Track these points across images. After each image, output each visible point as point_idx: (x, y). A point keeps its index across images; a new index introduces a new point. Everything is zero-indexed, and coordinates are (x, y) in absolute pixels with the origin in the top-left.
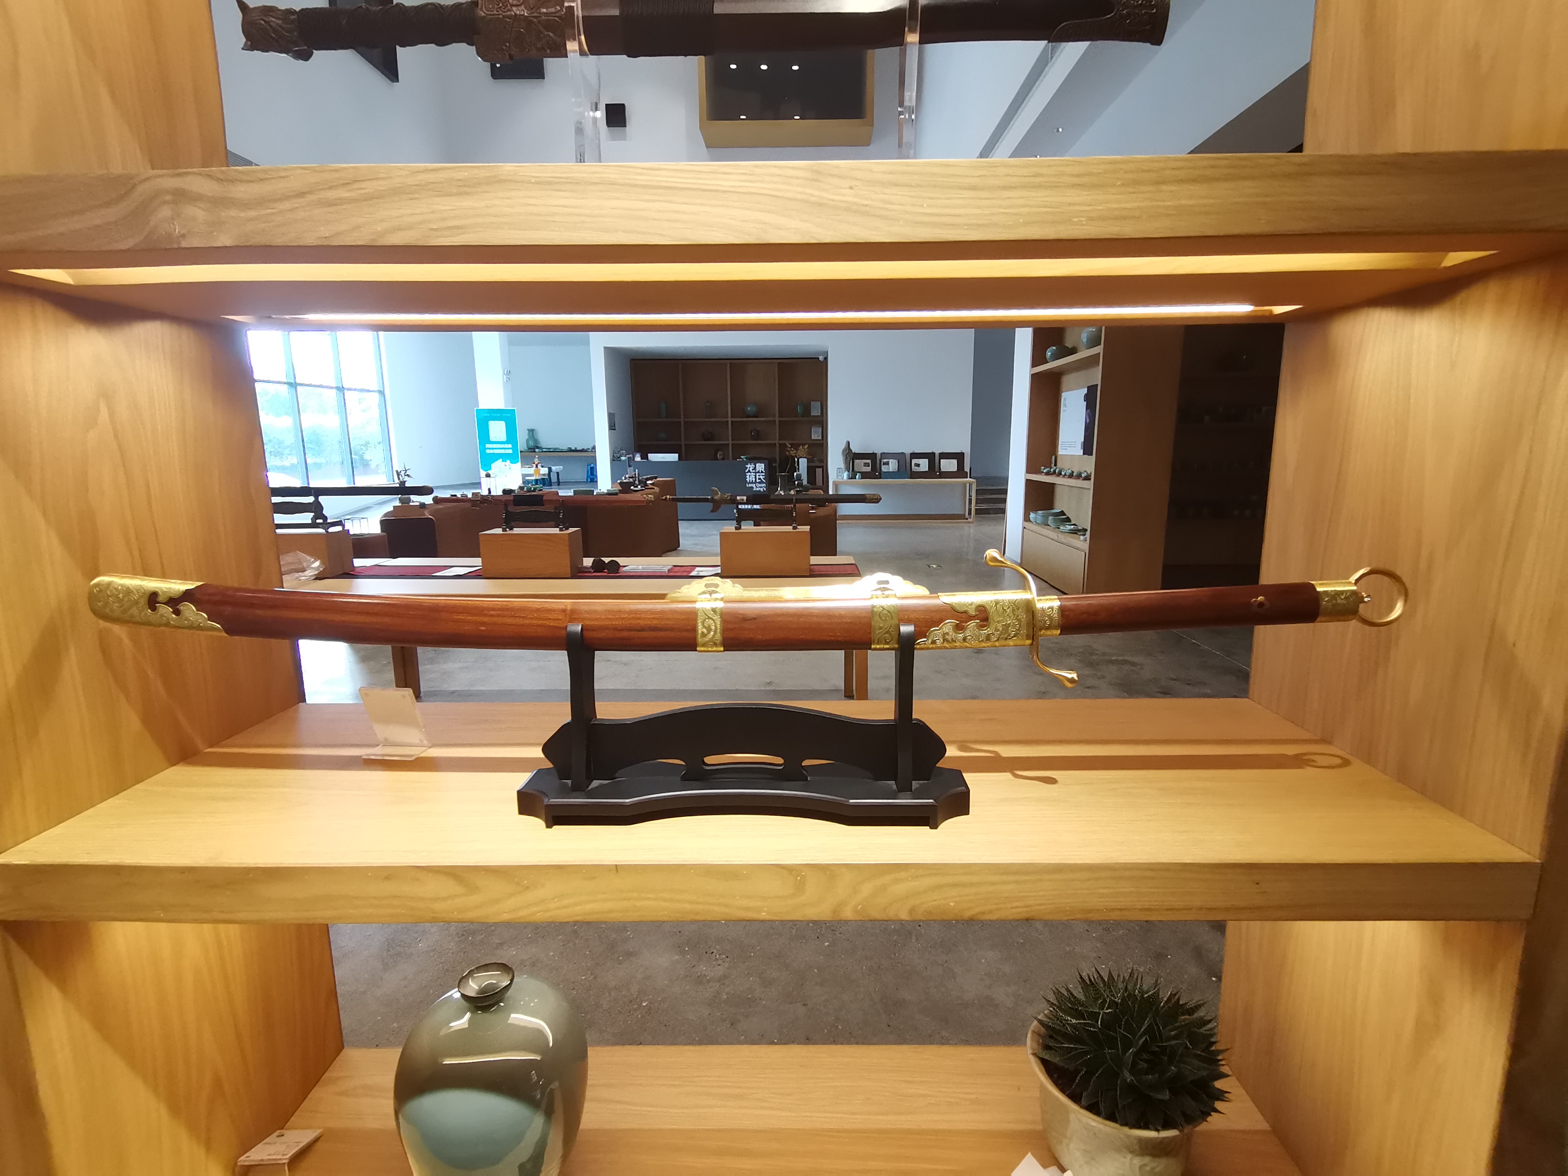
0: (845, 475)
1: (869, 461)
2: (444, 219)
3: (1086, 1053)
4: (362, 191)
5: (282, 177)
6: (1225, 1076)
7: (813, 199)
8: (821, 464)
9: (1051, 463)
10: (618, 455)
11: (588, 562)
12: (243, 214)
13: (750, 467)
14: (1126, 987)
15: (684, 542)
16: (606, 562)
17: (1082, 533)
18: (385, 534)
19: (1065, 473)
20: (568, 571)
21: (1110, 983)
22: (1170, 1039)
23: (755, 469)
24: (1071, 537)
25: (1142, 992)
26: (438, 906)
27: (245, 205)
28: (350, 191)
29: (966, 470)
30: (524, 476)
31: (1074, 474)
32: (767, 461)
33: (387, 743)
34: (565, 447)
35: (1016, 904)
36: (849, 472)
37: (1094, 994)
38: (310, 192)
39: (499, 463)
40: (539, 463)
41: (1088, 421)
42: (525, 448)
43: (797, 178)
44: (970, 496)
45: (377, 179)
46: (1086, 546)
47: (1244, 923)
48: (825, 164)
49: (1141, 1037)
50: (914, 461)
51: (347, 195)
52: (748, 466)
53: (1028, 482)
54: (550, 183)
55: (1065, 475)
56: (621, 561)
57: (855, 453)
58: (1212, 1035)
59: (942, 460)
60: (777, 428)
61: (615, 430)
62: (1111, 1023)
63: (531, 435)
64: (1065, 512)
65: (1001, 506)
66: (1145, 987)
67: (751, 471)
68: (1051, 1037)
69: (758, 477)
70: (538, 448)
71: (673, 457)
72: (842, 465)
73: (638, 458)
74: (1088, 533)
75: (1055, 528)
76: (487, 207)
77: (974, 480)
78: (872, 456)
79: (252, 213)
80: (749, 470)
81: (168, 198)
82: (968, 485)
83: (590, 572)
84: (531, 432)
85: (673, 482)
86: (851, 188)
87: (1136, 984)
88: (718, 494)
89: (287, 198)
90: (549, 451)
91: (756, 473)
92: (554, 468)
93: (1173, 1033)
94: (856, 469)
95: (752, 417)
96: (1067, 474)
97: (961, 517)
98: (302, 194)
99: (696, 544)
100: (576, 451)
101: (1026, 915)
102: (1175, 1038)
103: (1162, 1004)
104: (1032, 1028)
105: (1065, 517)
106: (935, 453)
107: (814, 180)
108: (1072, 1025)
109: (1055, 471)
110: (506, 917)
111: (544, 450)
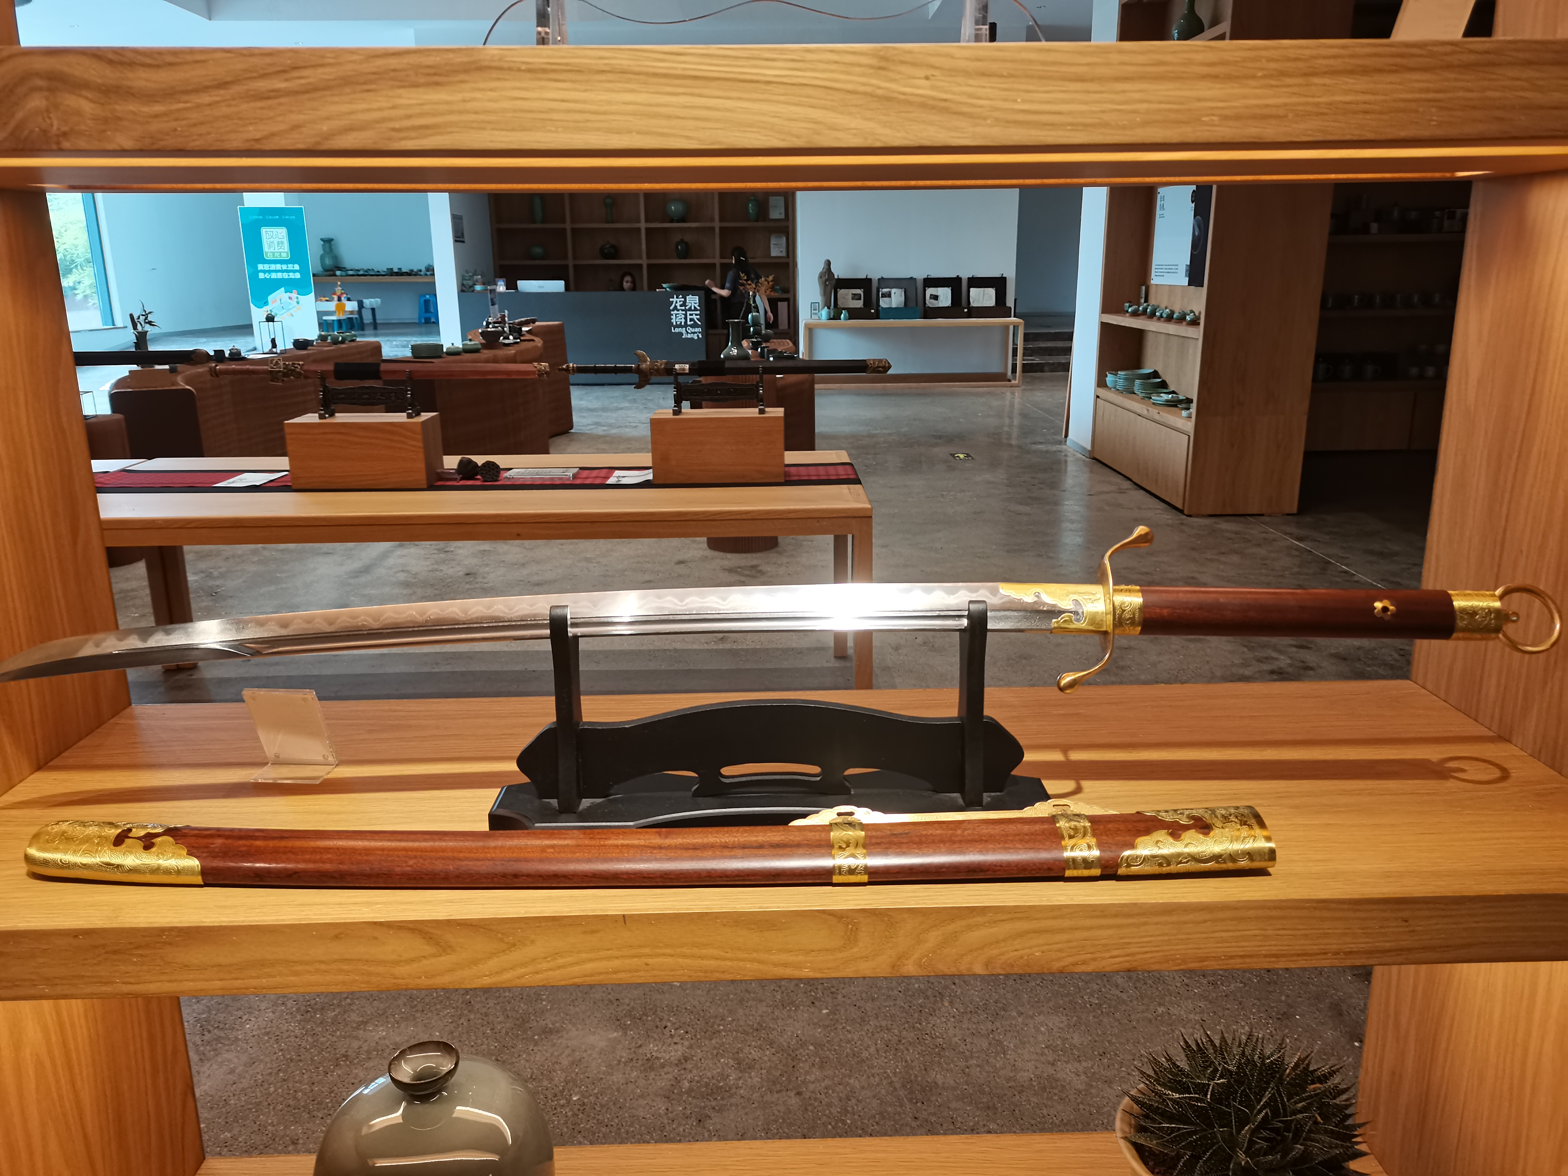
0: (824, 313)
1: (859, 291)
2: (409, 117)
3: (1190, 1134)
4: (303, 81)
5: (197, 62)
6: (1362, 1154)
7: (879, 92)
8: (785, 296)
9: (1139, 297)
10: (470, 283)
11: (451, 462)
12: (145, 109)
13: (677, 301)
14: (1243, 1052)
15: (580, 421)
16: (480, 464)
17: (1184, 406)
18: (119, 416)
19: (1161, 315)
20: (422, 477)
21: (1222, 1049)
22: (1295, 1112)
23: (684, 304)
24: (1169, 413)
25: (1263, 1057)
26: (402, 970)
27: (150, 97)
28: (287, 80)
29: (1008, 305)
30: (320, 314)
31: (1175, 316)
32: (702, 292)
33: (279, 762)
34: (382, 267)
35: (1115, 953)
36: (829, 308)
37: (1203, 1062)
38: (232, 83)
39: (280, 294)
40: (342, 294)
41: (1197, 234)
42: (319, 269)
43: (860, 65)
44: (1014, 343)
45: (322, 65)
46: (1189, 426)
47: (1395, 968)
48: (894, 48)
49: (1260, 1111)
50: (930, 291)
51: (283, 85)
52: (675, 300)
53: (1105, 327)
54: (544, 71)
55: (1161, 316)
56: (501, 460)
57: (838, 279)
58: (1347, 1107)
59: (972, 289)
60: (717, 241)
61: (463, 242)
62: (1223, 1096)
63: (327, 250)
64: (1160, 373)
65: (1062, 359)
66: (1268, 1052)
67: (679, 307)
68: (1147, 1116)
69: (689, 317)
70: (339, 269)
71: (557, 286)
72: (818, 298)
73: (501, 288)
74: (1194, 406)
75: (1143, 398)
76: (464, 101)
77: (1021, 321)
78: (864, 283)
79: (158, 108)
80: (676, 306)
81: (40, 83)
82: (1011, 328)
83: (455, 479)
84: (328, 242)
85: (559, 330)
86: (927, 78)
87: (1254, 1050)
88: (646, 361)
89: (206, 89)
90: (357, 274)
91: (686, 310)
92: (367, 302)
93: (1300, 1105)
94: (840, 304)
95: (678, 221)
96: (1164, 315)
97: (999, 377)
98: (223, 85)
99: (597, 424)
100: (400, 274)
101: (1127, 965)
102: (1304, 1110)
103: (1288, 1071)
104: (1121, 1107)
105: (1159, 380)
106: (961, 279)
107: (880, 68)
108: (1174, 1101)
109: (1145, 310)
110: (486, 981)
111: (351, 273)
